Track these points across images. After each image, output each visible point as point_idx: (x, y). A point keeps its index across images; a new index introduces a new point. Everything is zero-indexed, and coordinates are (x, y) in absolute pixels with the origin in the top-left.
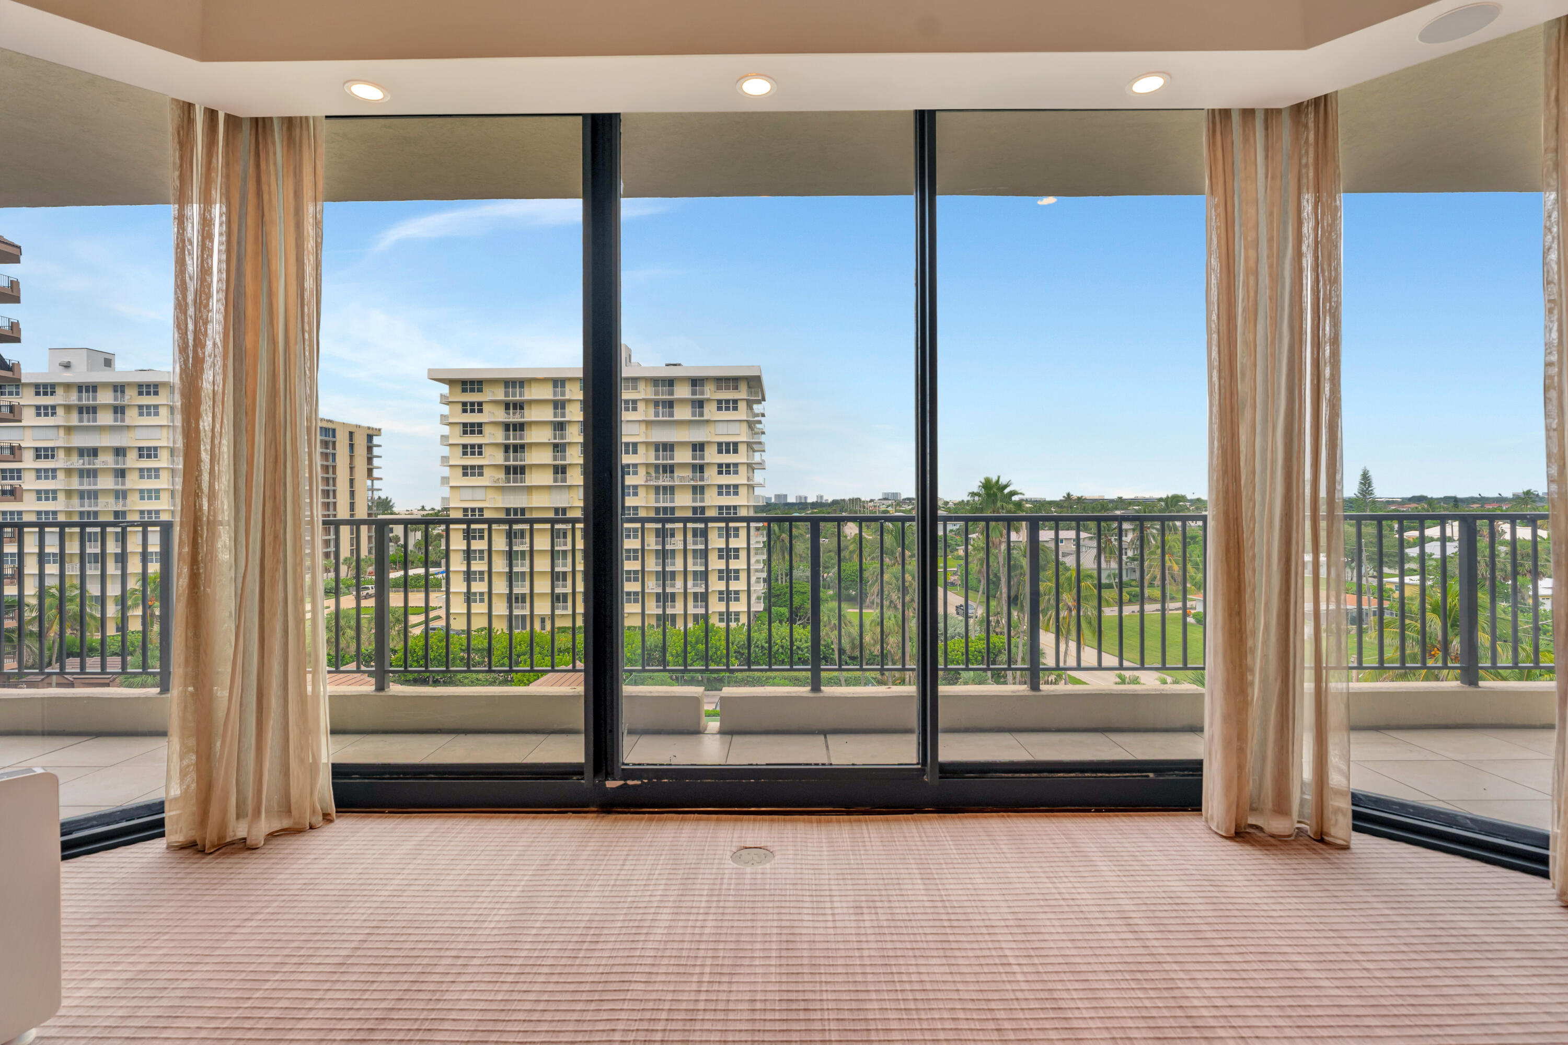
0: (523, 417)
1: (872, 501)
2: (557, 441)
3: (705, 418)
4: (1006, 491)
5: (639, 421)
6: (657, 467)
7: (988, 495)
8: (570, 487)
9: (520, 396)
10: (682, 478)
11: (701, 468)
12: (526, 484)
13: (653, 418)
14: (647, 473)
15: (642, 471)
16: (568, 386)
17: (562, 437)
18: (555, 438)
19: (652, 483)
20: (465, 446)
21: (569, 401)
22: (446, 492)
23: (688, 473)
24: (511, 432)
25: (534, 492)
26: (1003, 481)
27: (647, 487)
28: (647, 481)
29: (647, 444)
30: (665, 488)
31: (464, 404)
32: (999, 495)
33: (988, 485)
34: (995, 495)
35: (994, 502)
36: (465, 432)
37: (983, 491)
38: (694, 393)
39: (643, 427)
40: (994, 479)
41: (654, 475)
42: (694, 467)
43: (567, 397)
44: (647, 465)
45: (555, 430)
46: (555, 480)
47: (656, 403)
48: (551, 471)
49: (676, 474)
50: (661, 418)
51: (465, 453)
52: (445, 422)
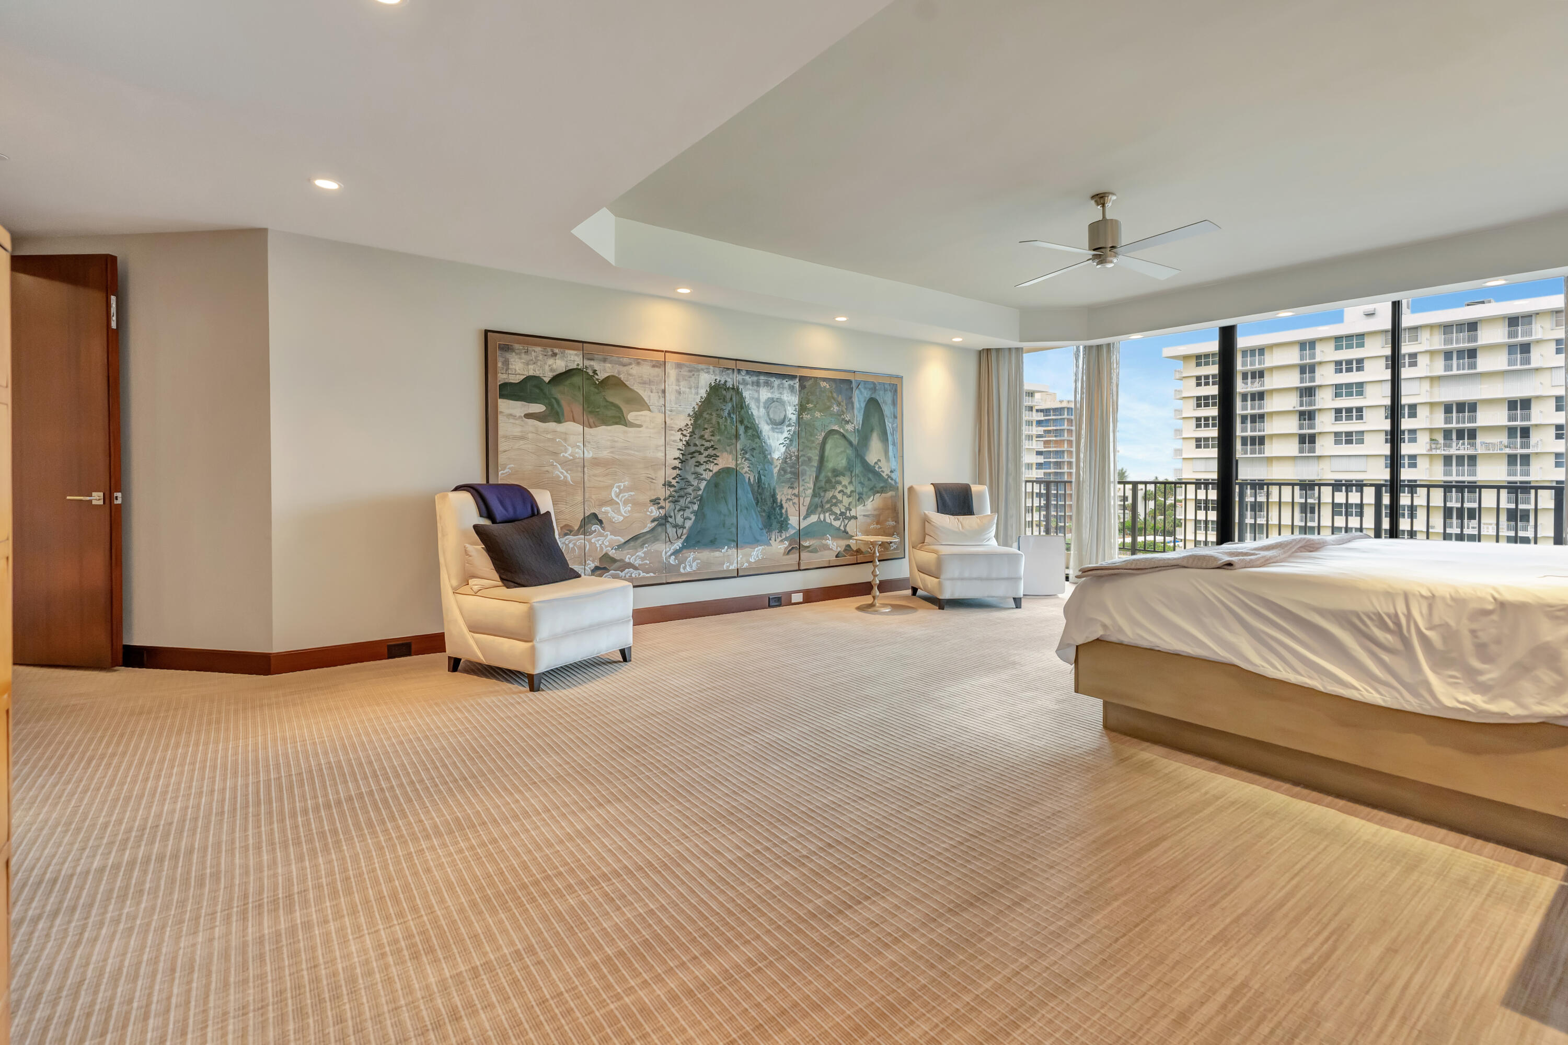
0: (1263, 385)
2: (1304, 408)
3: (1533, 365)
5: (1420, 378)
6: (1447, 434)
8: (1319, 457)
9: (1260, 363)
10: (1487, 445)
11: (1525, 432)
12: (1266, 455)
13: (1441, 372)
14: (1431, 440)
15: (1423, 440)
16: (1319, 348)
17: (1311, 403)
18: (1301, 405)
19: (1438, 452)
20: (1198, 419)
21: (1320, 363)
22: (1179, 464)
23: (1504, 438)
24: (1249, 402)
25: (1275, 463)
27: (1431, 457)
28: (1431, 449)
29: (1432, 405)
30: (1460, 459)
31: (1198, 378)
36: (1199, 405)
38: (1511, 335)
39: (1426, 385)
41: (1441, 441)
42: (1512, 431)
43: (1318, 359)
44: (1431, 430)
45: (1301, 396)
46: (1301, 451)
47: (1448, 355)
48: (1297, 440)
49: (1479, 440)
50: (1455, 372)
51: (1198, 426)
52: (1178, 397)
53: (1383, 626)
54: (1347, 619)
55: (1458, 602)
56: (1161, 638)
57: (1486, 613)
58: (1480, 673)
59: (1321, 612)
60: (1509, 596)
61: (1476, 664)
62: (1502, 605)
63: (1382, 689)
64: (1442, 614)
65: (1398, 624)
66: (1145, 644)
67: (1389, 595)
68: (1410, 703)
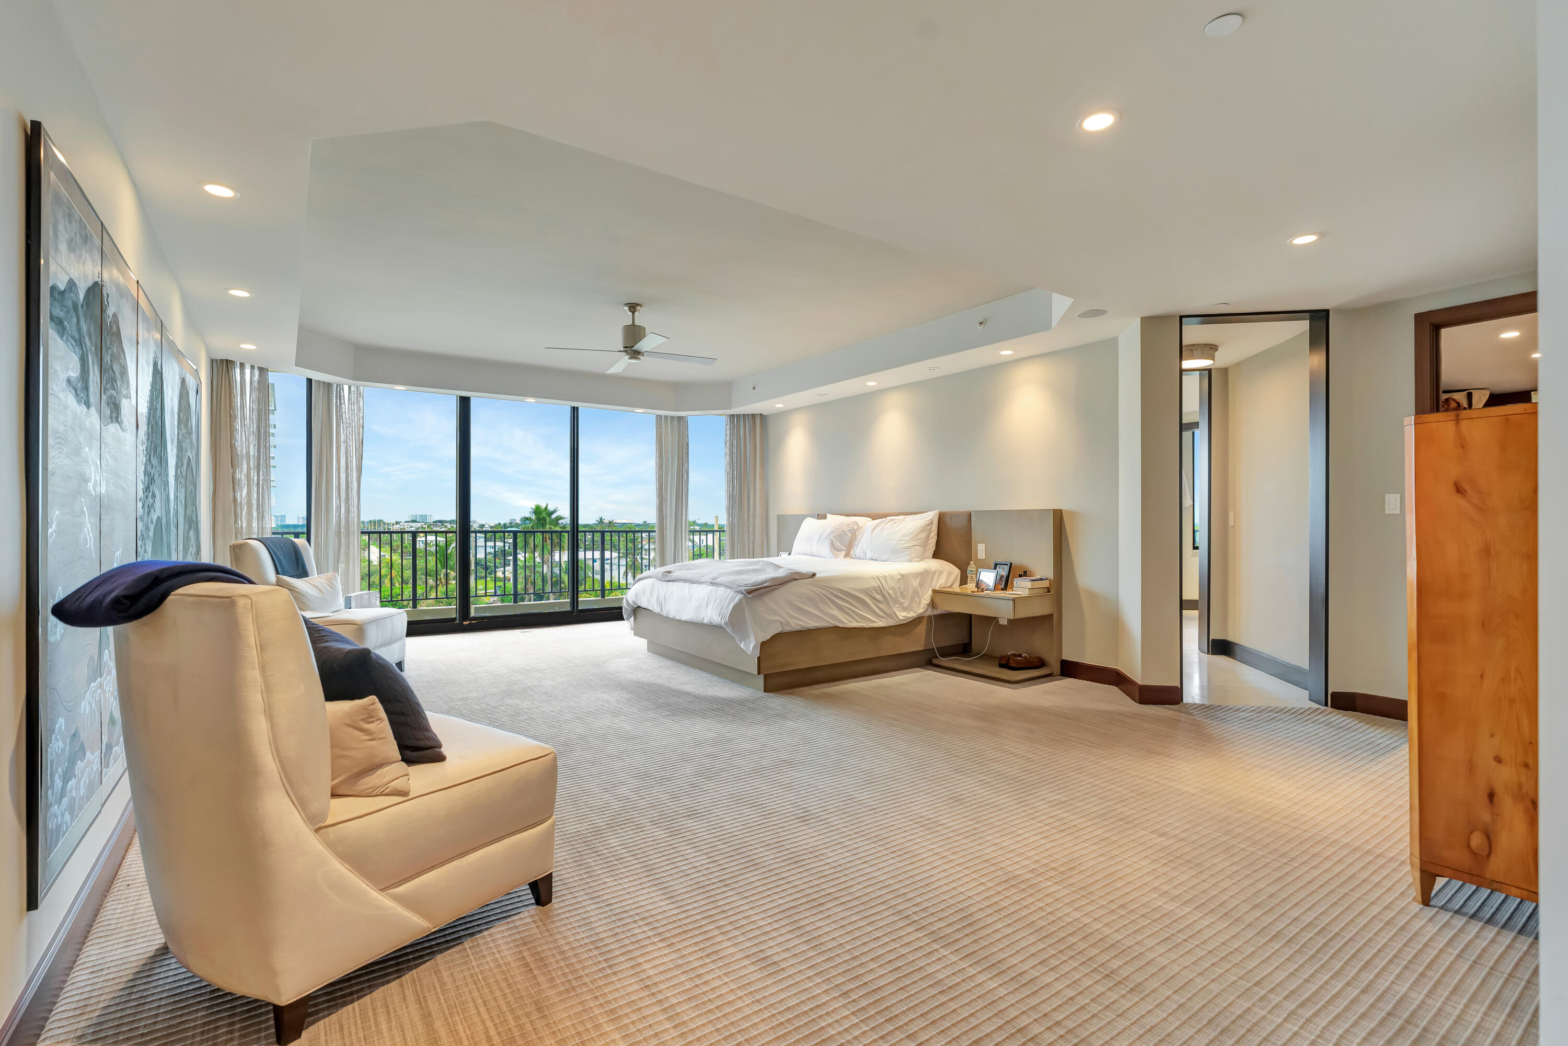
1: (397, 523)
4: (554, 516)
7: (538, 519)
26: (551, 508)
32: (548, 519)
33: (537, 511)
34: (544, 519)
35: (544, 525)
37: (534, 517)
40: (543, 506)
53: (877, 593)
54: (866, 591)
55: (892, 577)
56: (805, 622)
57: (900, 580)
58: (903, 603)
59: (858, 590)
60: (902, 572)
61: (902, 600)
62: (903, 576)
63: (882, 619)
64: (891, 584)
65: (881, 590)
66: (798, 628)
67: (873, 578)
68: (891, 623)
